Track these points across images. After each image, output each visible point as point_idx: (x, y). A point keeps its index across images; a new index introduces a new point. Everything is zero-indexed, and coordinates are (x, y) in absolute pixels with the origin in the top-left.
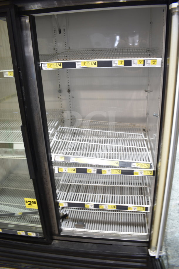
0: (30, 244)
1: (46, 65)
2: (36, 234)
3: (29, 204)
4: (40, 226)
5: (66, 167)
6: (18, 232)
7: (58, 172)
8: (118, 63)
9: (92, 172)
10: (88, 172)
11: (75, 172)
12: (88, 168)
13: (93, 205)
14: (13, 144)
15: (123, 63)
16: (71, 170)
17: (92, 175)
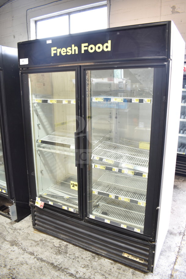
0: (69, 218)
1: (95, 99)
2: (74, 210)
3: (73, 186)
4: (77, 207)
5: (100, 165)
6: (63, 206)
7: (94, 167)
8: (135, 100)
9: (116, 171)
10: (113, 170)
11: (105, 169)
12: (113, 167)
13: (114, 196)
14: (70, 145)
15: (138, 101)
16: (102, 167)
17: (115, 172)
